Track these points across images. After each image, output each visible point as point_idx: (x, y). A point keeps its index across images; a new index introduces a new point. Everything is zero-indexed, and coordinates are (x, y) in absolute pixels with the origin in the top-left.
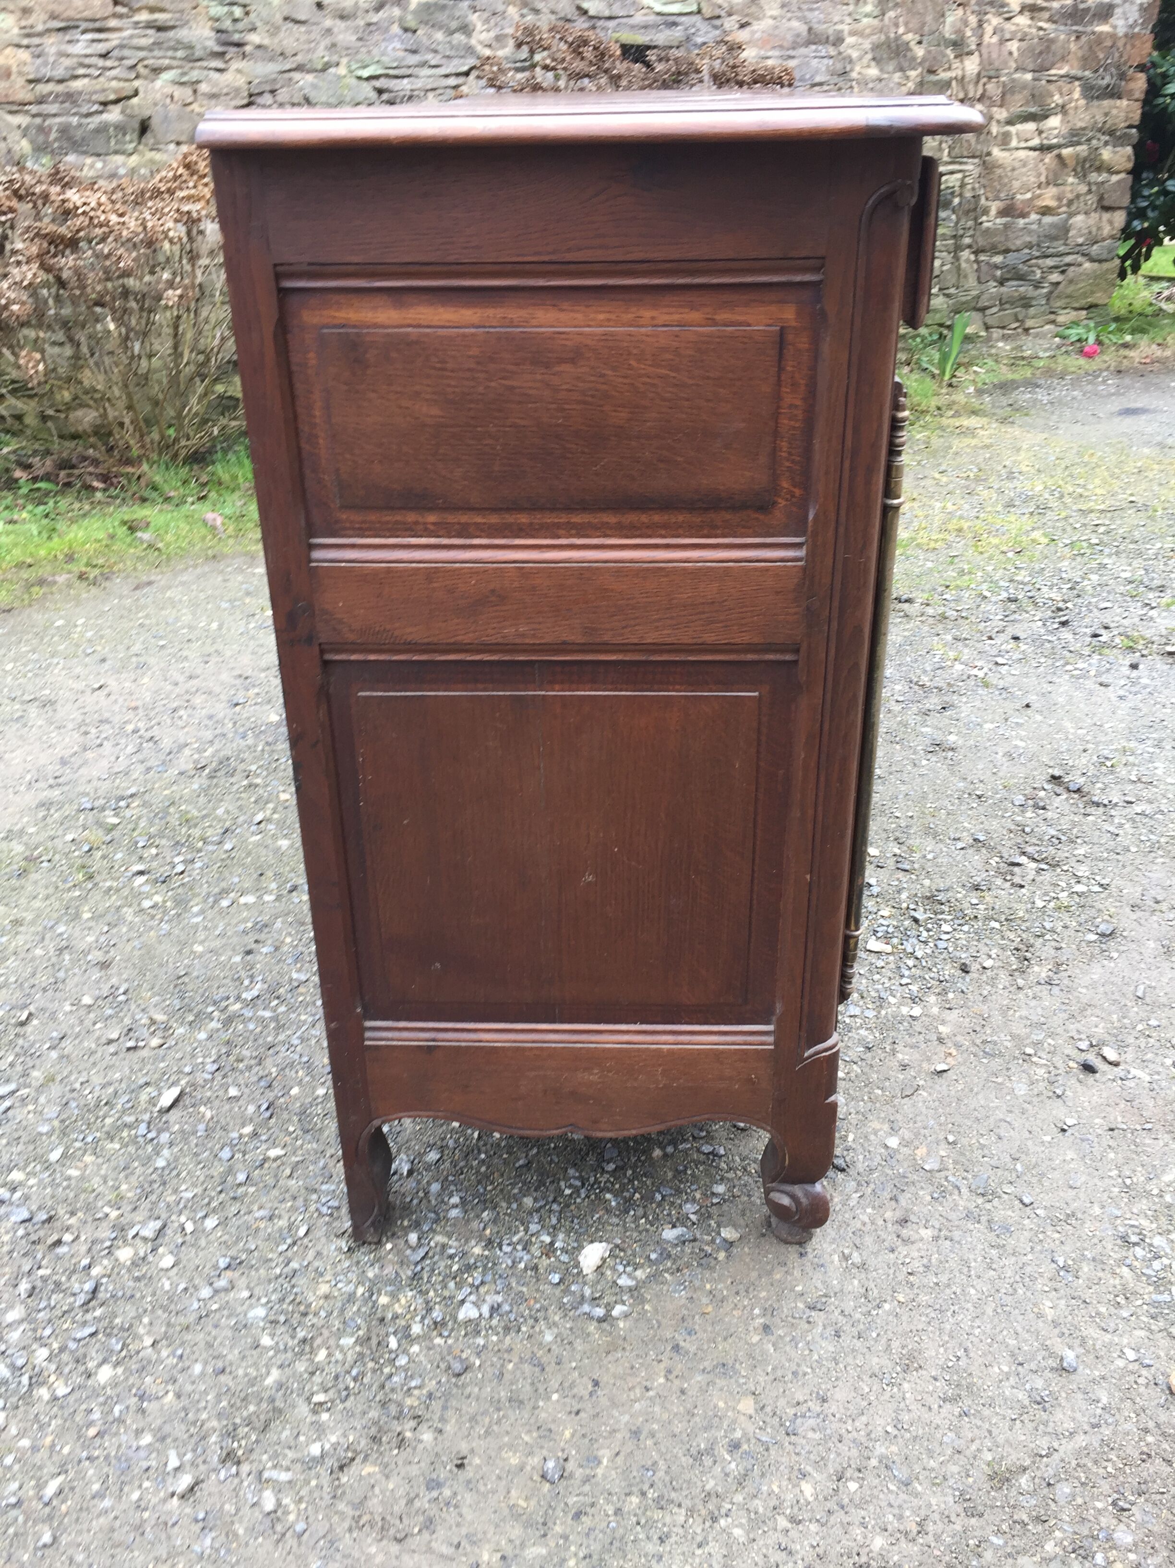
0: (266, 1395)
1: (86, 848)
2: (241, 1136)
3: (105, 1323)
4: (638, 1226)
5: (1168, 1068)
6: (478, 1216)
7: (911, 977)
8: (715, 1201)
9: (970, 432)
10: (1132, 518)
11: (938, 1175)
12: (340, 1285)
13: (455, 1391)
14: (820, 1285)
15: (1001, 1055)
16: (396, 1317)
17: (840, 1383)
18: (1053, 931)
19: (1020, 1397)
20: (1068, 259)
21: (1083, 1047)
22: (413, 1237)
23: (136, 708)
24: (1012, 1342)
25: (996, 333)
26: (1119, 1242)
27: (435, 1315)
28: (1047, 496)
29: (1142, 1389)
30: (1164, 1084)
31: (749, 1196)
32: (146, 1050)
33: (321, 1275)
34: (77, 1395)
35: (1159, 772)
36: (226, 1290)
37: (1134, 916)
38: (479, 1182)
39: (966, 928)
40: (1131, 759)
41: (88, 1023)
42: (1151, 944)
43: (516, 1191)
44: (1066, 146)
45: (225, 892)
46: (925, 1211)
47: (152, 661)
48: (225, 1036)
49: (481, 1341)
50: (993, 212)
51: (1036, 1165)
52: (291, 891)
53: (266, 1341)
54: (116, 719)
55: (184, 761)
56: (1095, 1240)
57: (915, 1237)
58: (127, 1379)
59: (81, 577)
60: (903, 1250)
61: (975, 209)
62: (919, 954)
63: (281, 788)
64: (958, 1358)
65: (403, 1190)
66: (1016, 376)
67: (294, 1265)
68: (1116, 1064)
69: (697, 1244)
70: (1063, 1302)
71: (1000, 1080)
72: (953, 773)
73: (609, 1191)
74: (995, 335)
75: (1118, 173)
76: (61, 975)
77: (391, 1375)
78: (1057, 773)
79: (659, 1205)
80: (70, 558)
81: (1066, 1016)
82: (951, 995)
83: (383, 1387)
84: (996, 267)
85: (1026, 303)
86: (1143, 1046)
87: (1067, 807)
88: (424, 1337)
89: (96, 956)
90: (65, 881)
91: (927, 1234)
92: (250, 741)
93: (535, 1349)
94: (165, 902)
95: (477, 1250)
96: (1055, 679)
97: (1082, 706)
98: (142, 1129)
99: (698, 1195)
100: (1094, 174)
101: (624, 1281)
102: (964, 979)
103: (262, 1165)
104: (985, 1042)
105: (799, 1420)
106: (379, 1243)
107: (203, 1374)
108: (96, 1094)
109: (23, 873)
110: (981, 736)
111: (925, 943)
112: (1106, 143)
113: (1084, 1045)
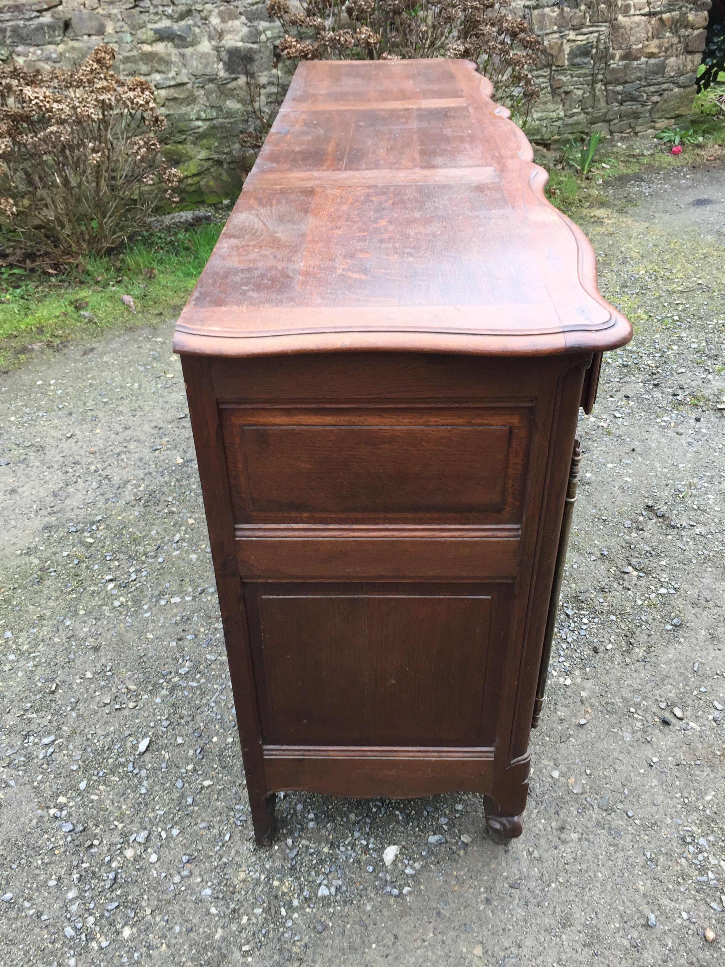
0: (216, 945)
1: (76, 562)
2: (187, 771)
3: (123, 899)
4: (414, 833)
5: (710, 722)
6: (325, 827)
7: (565, 656)
8: (457, 815)
9: (599, 222)
10: (700, 298)
11: (581, 796)
12: (251, 874)
13: (319, 942)
14: (516, 872)
15: (616, 713)
16: (284, 894)
17: (528, 935)
18: (646, 622)
19: (625, 943)
20: (664, 86)
21: (663, 707)
22: (289, 841)
23: (94, 453)
24: (621, 908)
25: (617, 136)
26: (680, 841)
27: (305, 894)
28: (647, 278)
29: (690, 937)
30: (708, 733)
31: (476, 812)
32: (127, 709)
33: (240, 866)
34: (113, 946)
35: (711, 502)
36: (188, 877)
37: (693, 611)
38: (324, 803)
39: (596, 620)
40: (694, 492)
41: (91, 691)
42: (703, 632)
43: (345, 809)
44: (665, 12)
45: (162, 594)
46: (574, 821)
47: (101, 415)
48: (172, 700)
49: (332, 910)
50: (617, 57)
51: (636, 789)
52: (200, 594)
53: (213, 910)
54: (84, 461)
55: (128, 495)
56: (667, 841)
57: (568, 839)
58: (139, 935)
59: (49, 345)
60: (562, 848)
61: (606, 56)
62: (570, 640)
63: (188, 515)
64: (592, 919)
65: (281, 809)
66: (629, 171)
67: (224, 860)
68: (681, 719)
69: (448, 845)
70: (649, 882)
71: (615, 730)
72: (589, 503)
73: (398, 809)
74: (616, 138)
75: (698, 28)
76: (72, 656)
77: (283, 933)
78: (650, 504)
79: (426, 818)
80: (41, 330)
81: (654, 684)
82: (588, 670)
83: (279, 940)
84: (618, 93)
85: (636, 115)
86: (696, 705)
87: (656, 529)
88: (301, 908)
89: (91, 642)
90: (66, 586)
91: (575, 836)
92: (167, 479)
93: (362, 915)
94: (127, 601)
95: (326, 850)
96: (650, 429)
97: (666, 450)
98: (130, 767)
99: (447, 812)
100: (683, 30)
101: (408, 871)
102: (595, 657)
103: (200, 792)
104: (607, 703)
105: (506, 960)
106: (271, 846)
107: (180, 932)
108: (101, 742)
109: (40, 580)
110: (605, 473)
111: (573, 631)
112: (691, 9)
113: (663, 705)
